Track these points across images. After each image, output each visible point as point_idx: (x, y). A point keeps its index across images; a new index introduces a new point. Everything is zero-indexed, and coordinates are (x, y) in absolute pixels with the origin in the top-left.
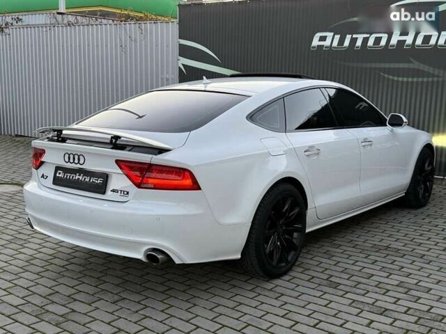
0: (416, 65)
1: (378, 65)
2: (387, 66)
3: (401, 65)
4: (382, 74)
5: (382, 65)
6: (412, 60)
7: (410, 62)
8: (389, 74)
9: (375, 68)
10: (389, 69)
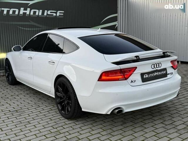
0: (32, 23)
3: (26, 23)
6: (30, 21)
7: (29, 22)
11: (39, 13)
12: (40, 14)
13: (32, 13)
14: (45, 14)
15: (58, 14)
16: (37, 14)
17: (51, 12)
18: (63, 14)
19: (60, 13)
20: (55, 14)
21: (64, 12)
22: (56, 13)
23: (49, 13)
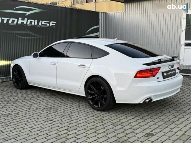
0: (29, 32)
1: (14, 32)
2: (18, 32)
4: (17, 35)
5: (17, 32)
8: (19, 36)
9: (14, 33)
10: (19, 33)
11: (34, 23)
12: (36, 24)
13: (28, 23)
14: (40, 24)
15: (51, 24)
16: (33, 24)
17: (45, 23)
18: (54, 25)
19: (53, 23)
20: (48, 25)
21: (55, 22)
22: (49, 23)
23: (43, 23)
